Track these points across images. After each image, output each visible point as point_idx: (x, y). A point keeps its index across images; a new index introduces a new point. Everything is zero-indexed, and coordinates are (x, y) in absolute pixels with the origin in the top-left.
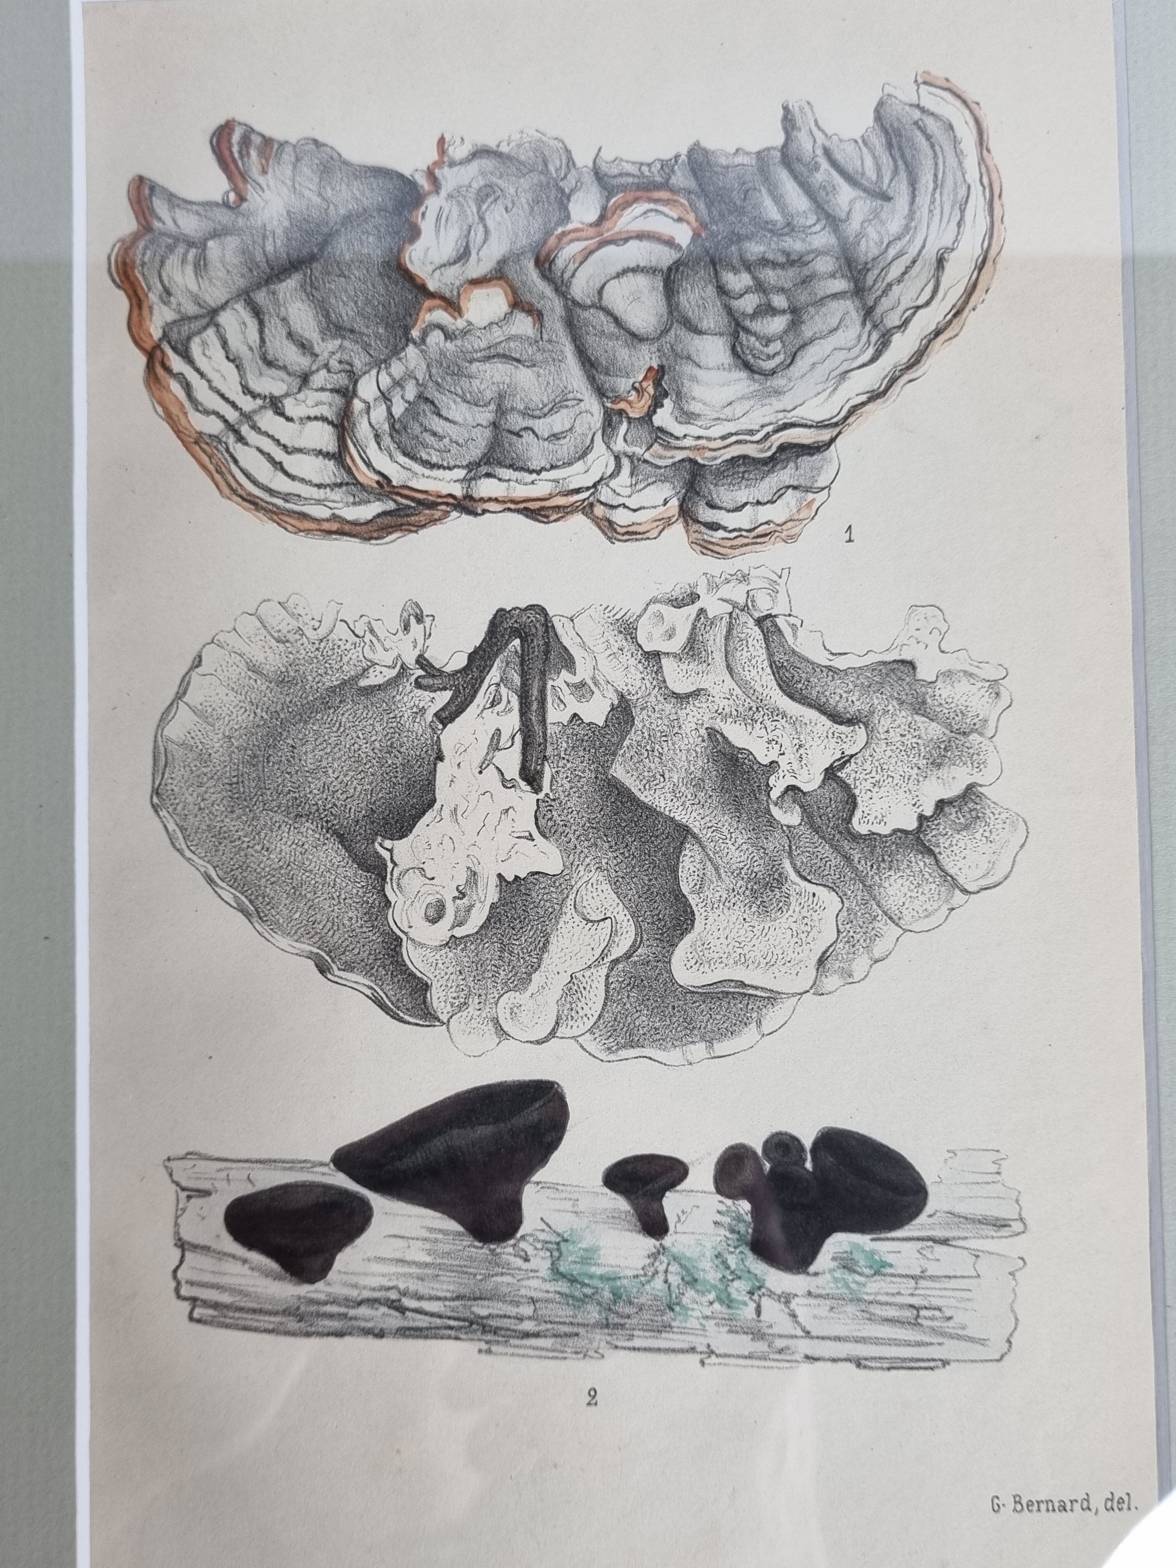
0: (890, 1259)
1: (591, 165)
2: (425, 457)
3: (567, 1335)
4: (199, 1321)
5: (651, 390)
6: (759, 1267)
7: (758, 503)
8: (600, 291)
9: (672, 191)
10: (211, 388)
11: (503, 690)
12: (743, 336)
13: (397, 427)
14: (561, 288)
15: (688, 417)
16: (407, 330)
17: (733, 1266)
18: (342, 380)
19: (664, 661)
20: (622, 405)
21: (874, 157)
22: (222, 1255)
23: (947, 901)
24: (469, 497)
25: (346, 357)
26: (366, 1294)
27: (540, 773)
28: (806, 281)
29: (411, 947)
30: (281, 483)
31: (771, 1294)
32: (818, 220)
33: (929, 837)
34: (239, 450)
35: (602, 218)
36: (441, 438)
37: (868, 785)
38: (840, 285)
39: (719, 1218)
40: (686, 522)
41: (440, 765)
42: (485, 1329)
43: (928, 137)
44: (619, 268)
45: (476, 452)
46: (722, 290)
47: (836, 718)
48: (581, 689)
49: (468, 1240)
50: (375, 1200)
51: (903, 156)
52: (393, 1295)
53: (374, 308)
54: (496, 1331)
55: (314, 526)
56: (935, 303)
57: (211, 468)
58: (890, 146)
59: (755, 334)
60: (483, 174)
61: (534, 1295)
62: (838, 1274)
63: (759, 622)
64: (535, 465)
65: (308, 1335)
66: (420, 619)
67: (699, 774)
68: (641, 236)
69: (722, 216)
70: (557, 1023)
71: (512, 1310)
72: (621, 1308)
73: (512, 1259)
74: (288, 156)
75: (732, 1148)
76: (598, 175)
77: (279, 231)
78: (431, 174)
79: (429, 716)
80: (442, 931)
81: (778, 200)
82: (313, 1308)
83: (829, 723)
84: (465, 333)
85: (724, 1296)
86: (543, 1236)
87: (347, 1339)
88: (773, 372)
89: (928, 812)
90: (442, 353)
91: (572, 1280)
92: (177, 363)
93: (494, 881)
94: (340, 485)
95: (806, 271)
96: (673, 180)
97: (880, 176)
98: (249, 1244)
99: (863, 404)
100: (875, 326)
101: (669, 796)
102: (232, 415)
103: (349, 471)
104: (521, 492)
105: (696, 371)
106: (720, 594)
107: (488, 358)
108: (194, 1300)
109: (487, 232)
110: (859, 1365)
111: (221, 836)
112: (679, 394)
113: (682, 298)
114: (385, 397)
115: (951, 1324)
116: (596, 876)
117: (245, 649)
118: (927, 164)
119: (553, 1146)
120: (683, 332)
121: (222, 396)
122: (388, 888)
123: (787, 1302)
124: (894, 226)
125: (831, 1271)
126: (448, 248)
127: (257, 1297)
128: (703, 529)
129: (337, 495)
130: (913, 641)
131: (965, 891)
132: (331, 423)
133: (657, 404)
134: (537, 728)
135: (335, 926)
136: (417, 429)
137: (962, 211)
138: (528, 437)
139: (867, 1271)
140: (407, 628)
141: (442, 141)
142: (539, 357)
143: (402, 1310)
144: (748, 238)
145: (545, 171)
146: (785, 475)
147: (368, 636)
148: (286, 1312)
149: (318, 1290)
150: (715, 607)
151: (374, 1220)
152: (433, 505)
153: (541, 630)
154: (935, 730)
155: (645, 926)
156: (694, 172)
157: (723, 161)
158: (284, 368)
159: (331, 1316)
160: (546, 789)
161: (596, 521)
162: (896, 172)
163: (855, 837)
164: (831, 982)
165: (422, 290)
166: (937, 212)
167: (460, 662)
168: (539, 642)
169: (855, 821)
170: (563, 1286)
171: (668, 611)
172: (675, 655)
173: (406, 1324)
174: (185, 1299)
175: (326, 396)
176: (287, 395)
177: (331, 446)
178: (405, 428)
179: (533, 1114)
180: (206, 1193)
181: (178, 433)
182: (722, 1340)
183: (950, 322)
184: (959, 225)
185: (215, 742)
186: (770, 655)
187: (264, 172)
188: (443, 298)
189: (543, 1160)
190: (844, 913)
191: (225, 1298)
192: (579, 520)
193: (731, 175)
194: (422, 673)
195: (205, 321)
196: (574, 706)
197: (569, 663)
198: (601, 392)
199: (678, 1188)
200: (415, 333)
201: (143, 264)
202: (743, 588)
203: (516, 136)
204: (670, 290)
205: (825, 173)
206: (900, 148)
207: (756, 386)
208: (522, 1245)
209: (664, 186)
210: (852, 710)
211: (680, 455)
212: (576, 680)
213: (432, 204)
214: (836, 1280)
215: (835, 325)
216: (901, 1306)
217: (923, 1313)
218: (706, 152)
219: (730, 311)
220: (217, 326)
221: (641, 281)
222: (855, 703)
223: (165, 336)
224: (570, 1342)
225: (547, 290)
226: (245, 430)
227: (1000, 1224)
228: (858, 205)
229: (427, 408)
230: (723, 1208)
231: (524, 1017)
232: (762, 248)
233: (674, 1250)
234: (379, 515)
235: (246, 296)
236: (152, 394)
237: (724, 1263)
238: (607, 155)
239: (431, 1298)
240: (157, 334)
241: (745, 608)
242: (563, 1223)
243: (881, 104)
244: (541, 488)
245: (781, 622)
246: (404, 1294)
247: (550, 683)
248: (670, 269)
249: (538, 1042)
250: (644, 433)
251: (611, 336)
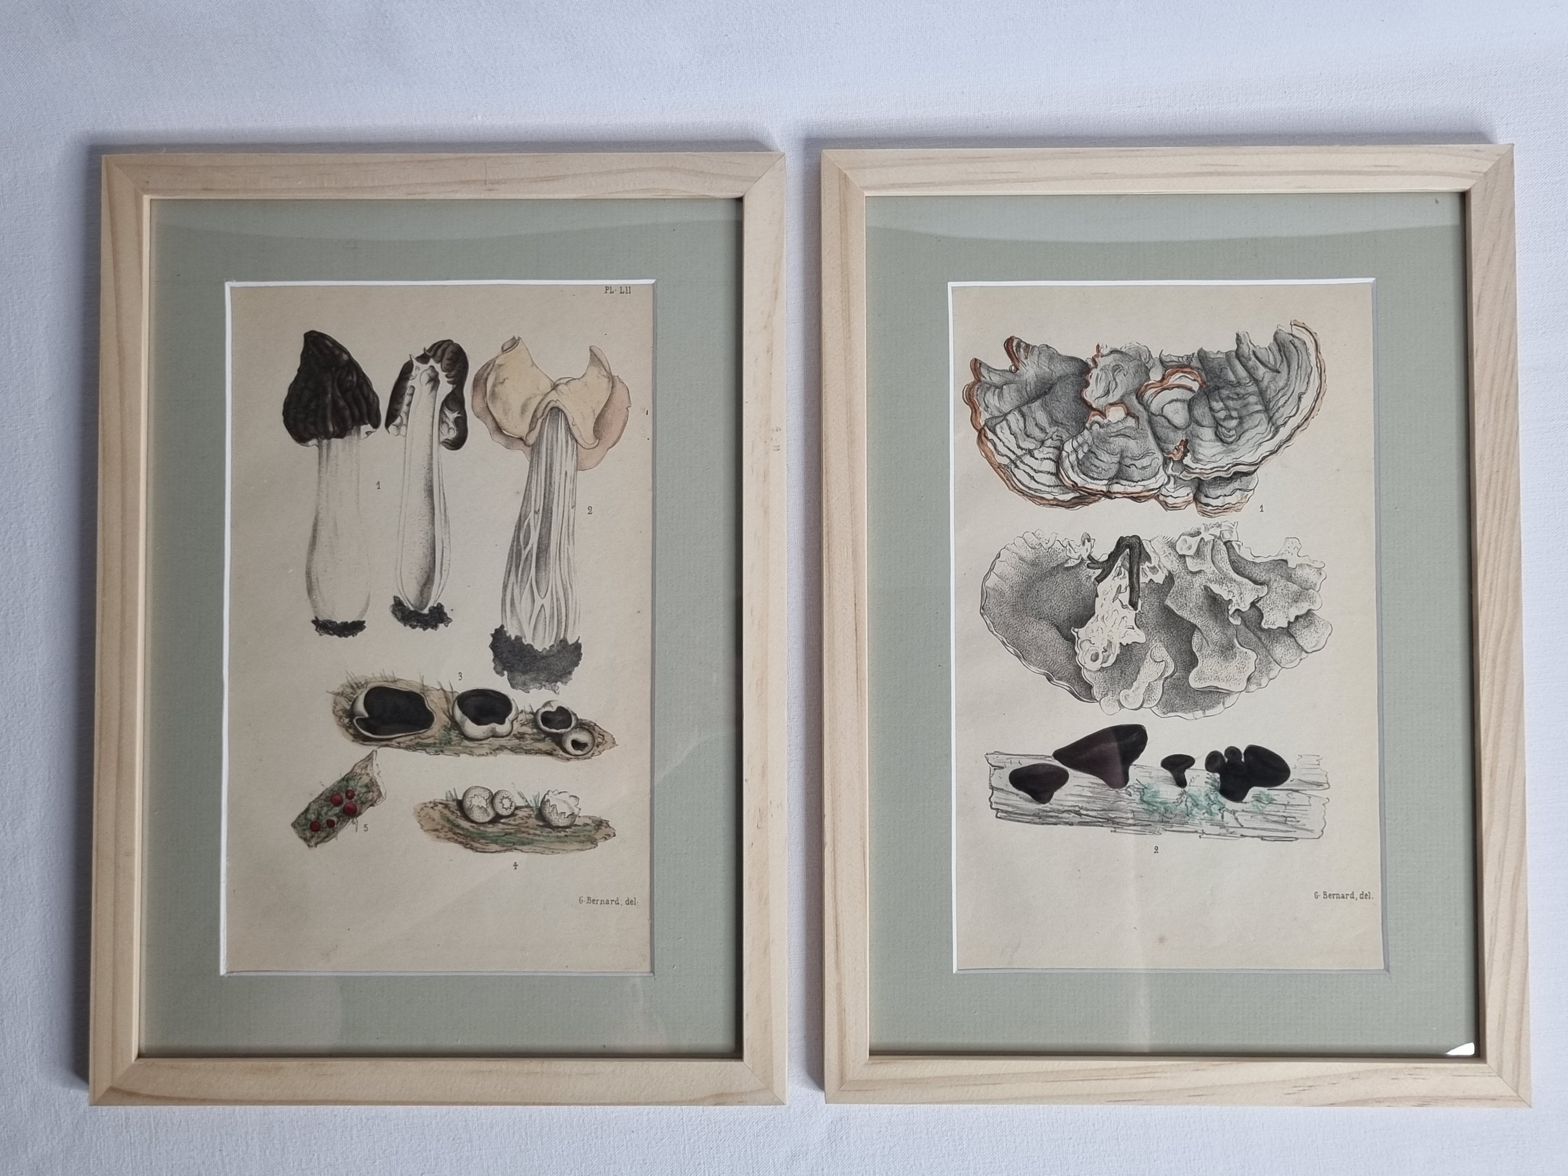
0: (1275, 797)
1: (1158, 357)
2: (1092, 475)
3: (1146, 825)
4: (1000, 818)
5: (1182, 449)
6: (1223, 800)
7: (1225, 495)
8: (1162, 409)
9: (1192, 369)
10: (1004, 445)
11: (1122, 569)
12: (1220, 428)
13: (1080, 463)
14: (1146, 407)
15: (1197, 460)
16: (1084, 423)
17: (1213, 799)
18: (1058, 443)
19: (1187, 559)
20: (1171, 456)
21: (1273, 355)
22: (1009, 792)
23: (1299, 656)
24: (1109, 492)
25: (1059, 434)
26: (1066, 808)
27: (1137, 603)
28: (1245, 406)
29: (1085, 671)
30: (1033, 485)
31: (1228, 810)
32: (1251, 381)
33: (1292, 631)
34: (1016, 471)
35: (1163, 379)
36: (1098, 468)
37: (1268, 609)
38: (1259, 407)
39: (1207, 780)
40: (1196, 504)
41: (1097, 599)
42: (1114, 823)
43: (1295, 347)
44: (1170, 400)
45: (1112, 473)
46: (1211, 409)
47: (1255, 582)
48: (1154, 569)
49: (1107, 788)
50: (1070, 771)
51: (1285, 355)
52: (1077, 809)
53: (1071, 414)
54: (1118, 823)
55: (1047, 502)
56: (1297, 415)
57: (1005, 478)
58: (1280, 351)
59: (1225, 427)
60: (1115, 360)
61: (1134, 809)
62: (1255, 803)
63: (1225, 543)
64: (1136, 479)
65: (1043, 824)
66: (1089, 541)
67: (1200, 604)
68: (1179, 386)
69: (1212, 379)
70: (1143, 702)
71: (1125, 815)
72: (1168, 815)
73: (1125, 795)
74: (1036, 352)
75: (1212, 752)
76: (1162, 362)
77: (1032, 383)
78: (1094, 360)
79: (1093, 579)
80: (1097, 665)
81: (1234, 372)
82: (1045, 814)
83: (1253, 584)
84: (1108, 425)
85: (1209, 811)
86: (1137, 786)
87: (1058, 826)
88: (1232, 443)
89: (1292, 620)
90: (1099, 433)
91: (1149, 803)
92: (990, 435)
93: (1118, 645)
94: (1057, 486)
95: (1245, 402)
96: (1192, 364)
97: (1276, 363)
98: (1020, 789)
99: (1268, 456)
100: (1273, 425)
101: (1189, 613)
102: (1013, 457)
103: (1061, 481)
104: (1130, 490)
105: (1201, 442)
106: (1210, 532)
107: (1117, 436)
108: (997, 809)
109: (1116, 384)
110: (1262, 839)
111: (1008, 626)
112: (1194, 451)
113: (1195, 412)
114: (1075, 451)
115: (1299, 823)
116: (1159, 644)
117: (1018, 551)
118: (1295, 358)
119: (1142, 750)
120: (1195, 426)
121: (1009, 449)
122: (1076, 648)
123: (1234, 814)
124: (1281, 384)
125: (1252, 802)
126: (1100, 391)
127: (1023, 809)
128: (1203, 506)
129: (1055, 490)
130: (1287, 552)
131: (1306, 652)
132: (1053, 461)
133: (1185, 455)
134: (1136, 585)
135: (1055, 663)
136: (1089, 465)
137: (1309, 378)
138: (1133, 468)
139: (1266, 802)
140: (1084, 544)
141: (1098, 346)
142: (1137, 436)
143: (1080, 815)
144: (1222, 388)
145: (1140, 360)
146: (1236, 484)
147: (1068, 547)
148: (1034, 815)
149: (1047, 806)
150: (1208, 537)
151: (1069, 780)
152: (1095, 495)
153: (1138, 546)
154: (1295, 588)
155: (1178, 664)
156: (1200, 361)
157: (1212, 356)
158: (1034, 438)
159: (1052, 817)
160: (1139, 609)
161: (1160, 502)
162: (1282, 361)
163: (1263, 630)
164: (1253, 687)
165: (1090, 407)
166: (1299, 378)
167: (1105, 558)
168: (1137, 550)
169: (1263, 624)
170: (1145, 806)
171: (1188, 538)
172: (1191, 556)
173: (1082, 820)
174: (994, 809)
175: (1051, 450)
176: (1035, 449)
177: (1054, 471)
178: (1084, 463)
179: (1134, 738)
180: (1002, 768)
181: (991, 463)
182: (1208, 828)
183: (1304, 423)
184: (1308, 383)
185: (1006, 588)
186: (1229, 557)
187: (1026, 358)
188: (1099, 411)
189: (1137, 756)
190: (1258, 661)
191: (1010, 809)
192: (1153, 501)
193: (1215, 362)
194: (1089, 562)
195: (1002, 418)
196: (1151, 576)
197: (1149, 559)
198: (1162, 450)
199: (1191, 768)
200: (1087, 425)
201: (977, 395)
202: (1219, 530)
203: (1128, 345)
204: (1190, 409)
205: (1253, 361)
206: (1284, 352)
207: (1225, 448)
208: (1129, 789)
209: (1188, 366)
210: (1262, 579)
211: (1194, 476)
212: (1152, 565)
213: (1095, 372)
214: (1253, 805)
215: (1257, 424)
216: (1279, 816)
217: (1288, 819)
218: (1205, 352)
219: (1214, 417)
220: (1007, 420)
221: (1179, 405)
222: (1263, 577)
223: (986, 424)
224: (1148, 828)
225: (1141, 409)
226: (1018, 463)
227: (1319, 785)
228: (1266, 375)
229: (1092, 455)
230: (1209, 776)
231: (1130, 700)
232: (1228, 392)
233: (1189, 792)
234: (1073, 498)
235: (1019, 408)
236: (980, 448)
237: (1209, 798)
238: (1165, 353)
239: (1092, 810)
240: (982, 424)
241: (1220, 538)
242: (1145, 781)
243: (1276, 333)
244: (1138, 489)
245: (1234, 543)
246: (1081, 808)
247: (1141, 567)
248: (1190, 400)
249: (1136, 709)
250: (1180, 467)
251: (1167, 428)
